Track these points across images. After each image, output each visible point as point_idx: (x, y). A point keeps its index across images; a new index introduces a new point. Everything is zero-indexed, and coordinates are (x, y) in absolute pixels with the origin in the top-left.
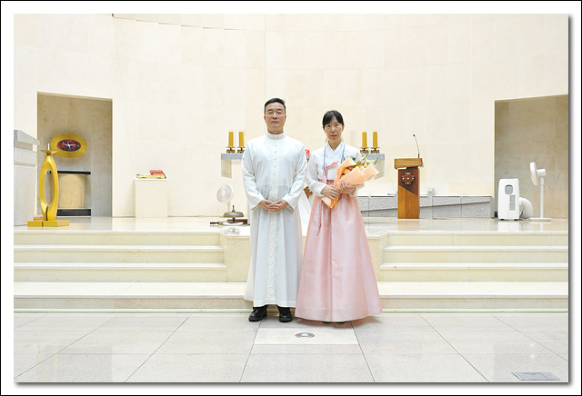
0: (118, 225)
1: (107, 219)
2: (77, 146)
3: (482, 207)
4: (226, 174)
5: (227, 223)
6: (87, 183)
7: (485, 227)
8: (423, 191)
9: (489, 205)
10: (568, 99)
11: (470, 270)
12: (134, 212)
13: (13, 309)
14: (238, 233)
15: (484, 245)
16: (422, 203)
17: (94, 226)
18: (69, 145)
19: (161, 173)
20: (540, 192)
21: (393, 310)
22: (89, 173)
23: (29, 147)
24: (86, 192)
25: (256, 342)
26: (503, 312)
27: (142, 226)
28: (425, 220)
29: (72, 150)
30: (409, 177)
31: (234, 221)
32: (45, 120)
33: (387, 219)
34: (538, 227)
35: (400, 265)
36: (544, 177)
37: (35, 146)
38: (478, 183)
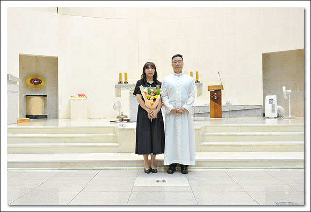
0: (62, 123)
1: (56, 120)
2: (40, 82)
3: (256, 111)
4: (118, 95)
5: (119, 122)
6: (45, 101)
7: (258, 122)
8: (223, 103)
9: (260, 110)
10: (304, 51)
11: (250, 145)
12: (70, 116)
13: (7, 169)
14: (125, 127)
15: (257, 132)
16: (223, 109)
17: (49, 124)
18: (36, 81)
19: (84, 95)
20: (288, 102)
21: (208, 167)
22: (46, 96)
23: (15, 83)
24: (45, 106)
25: (135, 185)
26: (269, 168)
27: (74, 124)
28: (225, 119)
29: (37, 84)
30: (216, 96)
31: (122, 120)
32: (23, 68)
33: (204, 118)
34: (288, 122)
35: (211, 143)
36: (291, 94)
37: (18, 82)
38: (254, 98)
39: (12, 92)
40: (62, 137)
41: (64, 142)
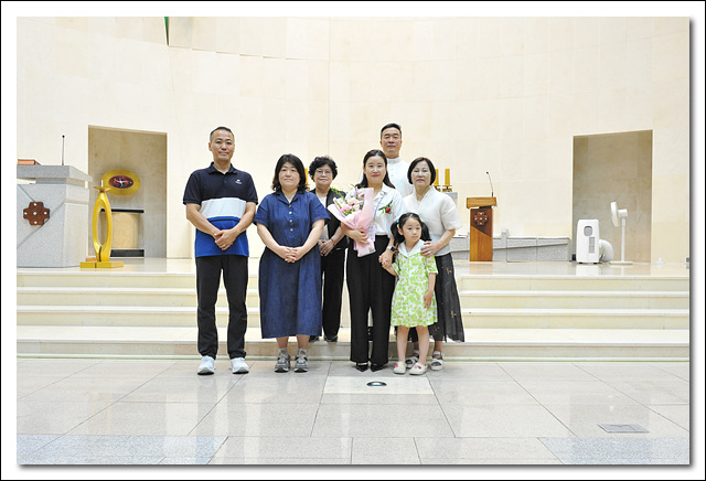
0: (173, 267)
1: (161, 260)
2: (129, 183)
3: (559, 250)
6: (139, 222)
7: (562, 270)
8: (496, 233)
9: (566, 248)
11: (549, 316)
16: (496, 245)
17: (148, 267)
18: (122, 182)
20: (621, 234)
22: (143, 211)
23: (81, 184)
24: (139, 232)
25: (325, 391)
26: (584, 361)
28: (498, 263)
29: (124, 187)
30: (482, 218)
32: (96, 155)
33: (458, 262)
34: (619, 271)
35: (474, 311)
36: (625, 218)
37: (86, 183)
38: (555, 224)
39: (76, 202)
40: (177, 295)
41: (182, 305)
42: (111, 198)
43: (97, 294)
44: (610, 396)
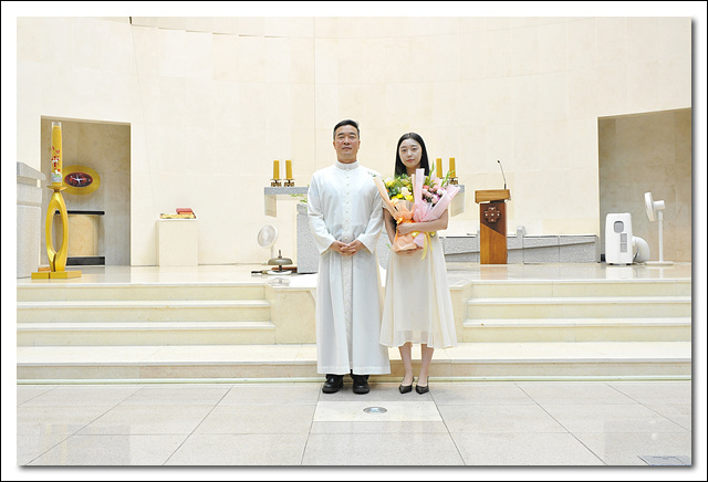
0: (138, 276)
1: (125, 268)
2: (88, 181)
3: (585, 249)
4: (271, 212)
5: (272, 272)
6: (99, 225)
7: (590, 273)
8: (510, 231)
9: (594, 247)
10: (691, 113)
11: (575, 327)
12: (157, 260)
14: (287, 284)
15: (592, 296)
16: (510, 245)
17: (109, 277)
18: (79, 180)
19: (190, 211)
20: (658, 229)
22: (103, 213)
23: (32, 182)
24: (99, 236)
25: (316, 419)
26: (619, 380)
27: (166, 277)
28: (514, 266)
29: (82, 186)
30: (493, 213)
31: (281, 269)
34: (656, 273)
35: (487, 322)
36: (662, 211)
37: (39, 181)
38: (579, 219)
39: (27, 204)
40: (143, 309)
41: (149, 320)
42: (67, 199)
43: (51, 309)
44: (653, 422)
